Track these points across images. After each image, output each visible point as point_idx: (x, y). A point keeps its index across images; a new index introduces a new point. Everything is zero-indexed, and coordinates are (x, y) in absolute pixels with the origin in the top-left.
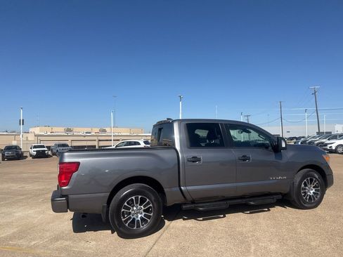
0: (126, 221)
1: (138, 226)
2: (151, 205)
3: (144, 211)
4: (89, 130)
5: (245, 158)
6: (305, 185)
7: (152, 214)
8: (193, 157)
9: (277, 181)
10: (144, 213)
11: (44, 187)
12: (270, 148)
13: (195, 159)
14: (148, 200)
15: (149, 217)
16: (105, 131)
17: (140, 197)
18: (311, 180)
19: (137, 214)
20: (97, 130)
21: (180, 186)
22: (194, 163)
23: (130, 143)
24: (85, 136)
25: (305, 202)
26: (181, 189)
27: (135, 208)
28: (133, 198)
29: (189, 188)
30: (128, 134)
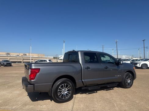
0: (60, 95)
1: (65, 97)
2: (70, 88)
3: (67, 90)
4: (18, 54)
5: (106, 68)
6: (127, 79)
7: (70, 92)
8: (87, 67)
9: (118, 77)
10: (67, 92)
11: (5, 81)
12: (115, 64)
13: (88, 68)
14: (69, 86)
15: (69, 93)
16: (26, 55)
17: (66, 84)
18: (129, 77)
19: (64, 92)
20: (22, 54)
21: (82, 79)
22: (88, 70)
23: (42, 61)
24: (16, 57)
25: (127, 86)
26: (82, 81)
27: (63, 89)
28: (63, 85)
29: (85, 80)
30: (37, 57)
